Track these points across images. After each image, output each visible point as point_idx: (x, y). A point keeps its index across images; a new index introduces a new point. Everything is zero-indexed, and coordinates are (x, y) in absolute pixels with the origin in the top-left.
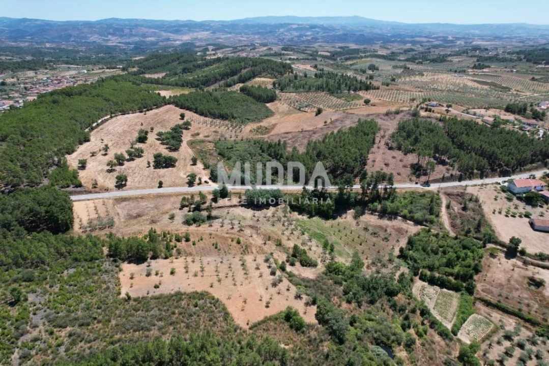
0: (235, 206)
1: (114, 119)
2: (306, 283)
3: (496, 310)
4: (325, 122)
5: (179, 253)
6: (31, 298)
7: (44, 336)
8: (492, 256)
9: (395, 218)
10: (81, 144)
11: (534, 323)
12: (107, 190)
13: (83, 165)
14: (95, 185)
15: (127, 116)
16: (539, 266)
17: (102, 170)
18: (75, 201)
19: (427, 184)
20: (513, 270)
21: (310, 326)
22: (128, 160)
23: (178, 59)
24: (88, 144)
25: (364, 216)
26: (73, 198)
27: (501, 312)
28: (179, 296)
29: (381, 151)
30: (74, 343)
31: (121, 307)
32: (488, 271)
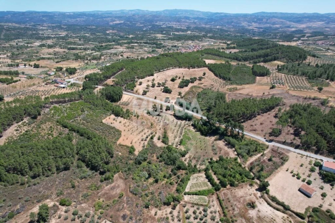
0: (171, 115)
1: (173, 69)
2: (152, 145)
3: (218, 202)
4: (264, 93)
5: (129, 119)
6: (86, 112)
7: (79, 120)
8: (251, 185)
9: (231, 148)
10: (149, 76)
11: (225, 216)
12: (139, 94)
13: (141, 84)
14: (137, 92)
15: (180, 69)
16: (267, 201)
17: (144, 88)
18: (125, 94)
19: (271, 141)
20: (250, 195)
21: (134, 155)
22: (157, 86)
23: (259, 42)
24: (152, 77)
25: (220, 141)
26: (124, 92)
27: (219, 204)
29: (269, 116)
30: (82, 124)
32: (238, 189)
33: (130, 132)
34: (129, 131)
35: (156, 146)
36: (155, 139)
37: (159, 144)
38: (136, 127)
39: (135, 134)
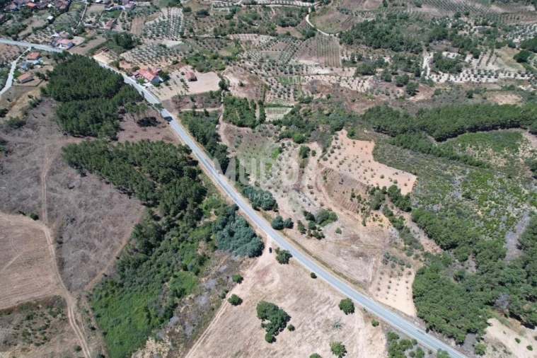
28: (389, 165)
31: (419, 172)
33: (360, 160)
34: (363, 162)
35: (318, 143)
36: (319, 152)
37: (314, 146)
38: (353, 171)
39: (352, 158)
